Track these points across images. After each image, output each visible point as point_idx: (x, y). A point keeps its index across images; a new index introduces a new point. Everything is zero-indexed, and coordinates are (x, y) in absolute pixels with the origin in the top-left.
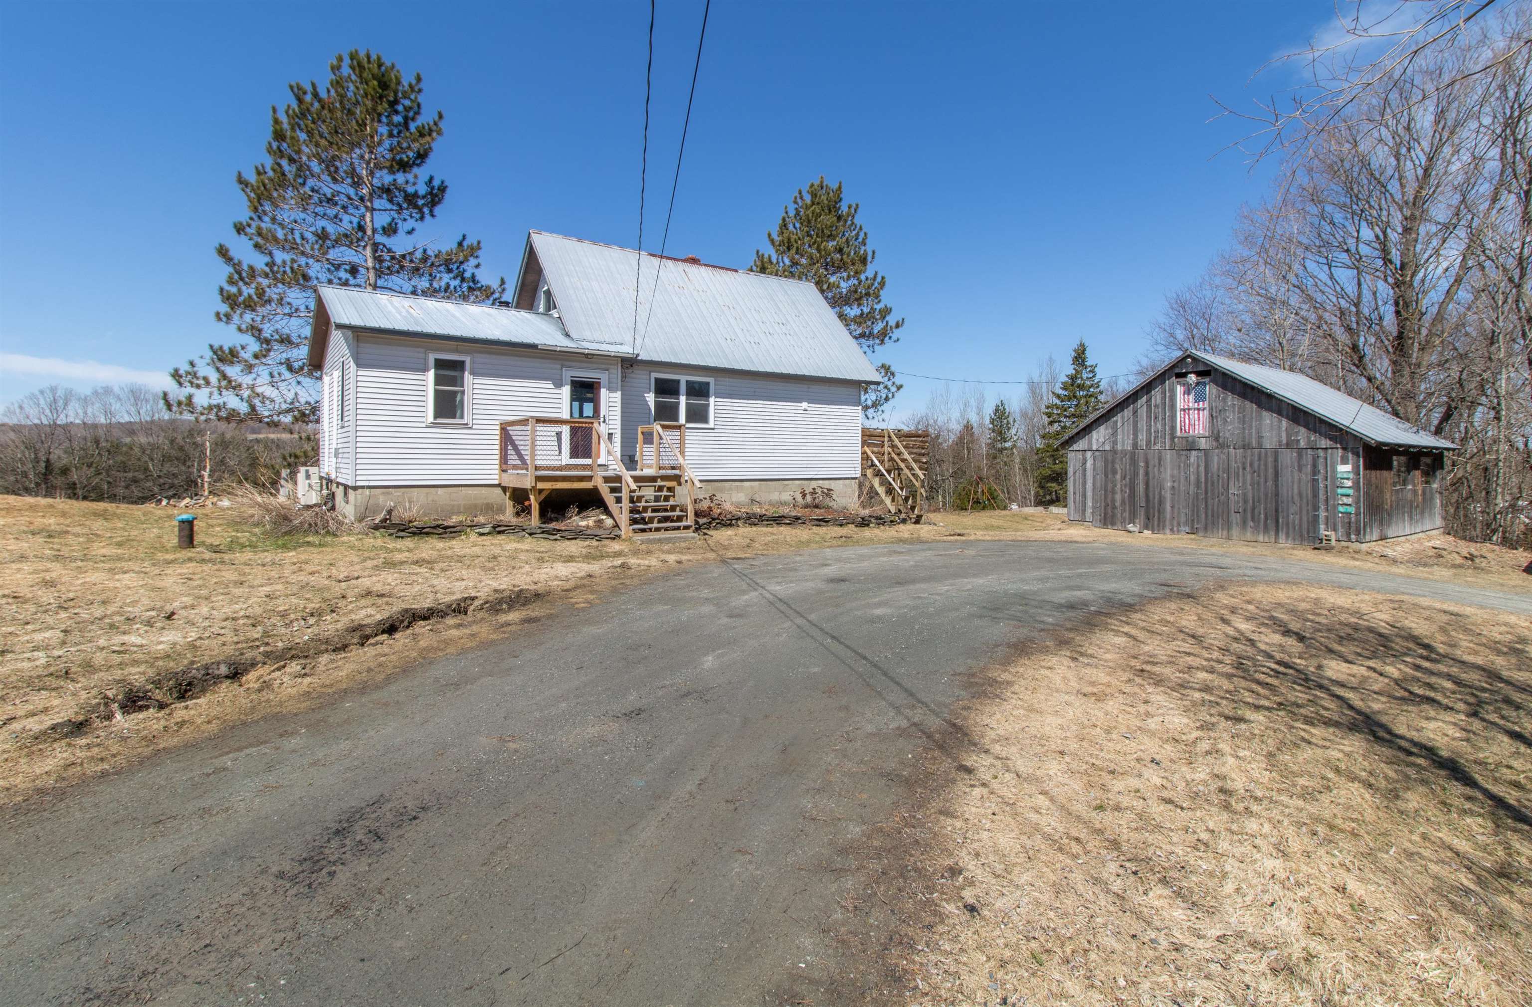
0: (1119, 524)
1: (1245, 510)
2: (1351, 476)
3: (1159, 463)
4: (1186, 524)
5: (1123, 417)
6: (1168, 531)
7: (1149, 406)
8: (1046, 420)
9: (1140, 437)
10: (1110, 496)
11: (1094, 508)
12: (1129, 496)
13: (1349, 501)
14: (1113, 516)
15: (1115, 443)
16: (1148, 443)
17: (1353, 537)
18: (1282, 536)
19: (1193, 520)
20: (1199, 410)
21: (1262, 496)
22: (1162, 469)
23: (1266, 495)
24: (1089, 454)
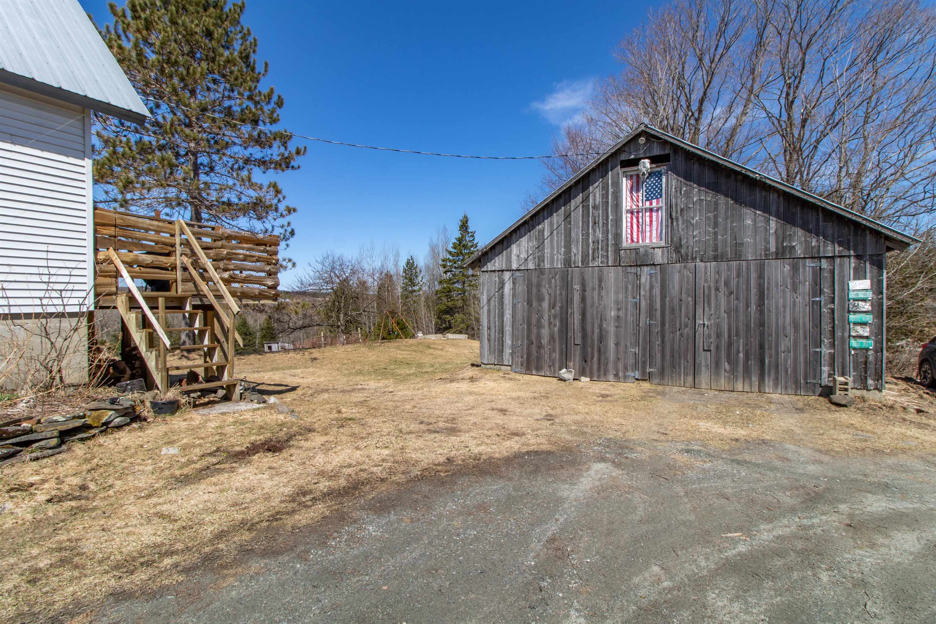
0: (546, 368)
1: (718, 348)
2: (870, 295)
3: (600, 286)
4: (635, 367)
5: (551, 224)
6: (611, 377)
7: (586, 208)
8: (442, 270)
9: (574, 250)
10: (535, 331)
11: (513, 347)
12: (560, 331)
13: (865, 331)
14: (539, 358)
15: (541, 259)
16: (585, 257)
17: (870, 382)
18: (769, 383)
19: (644, 363)
20: (651, 210)
21: (741, 327)
22: (603, 293)
23: (748, 326)
24: (507, 275)
